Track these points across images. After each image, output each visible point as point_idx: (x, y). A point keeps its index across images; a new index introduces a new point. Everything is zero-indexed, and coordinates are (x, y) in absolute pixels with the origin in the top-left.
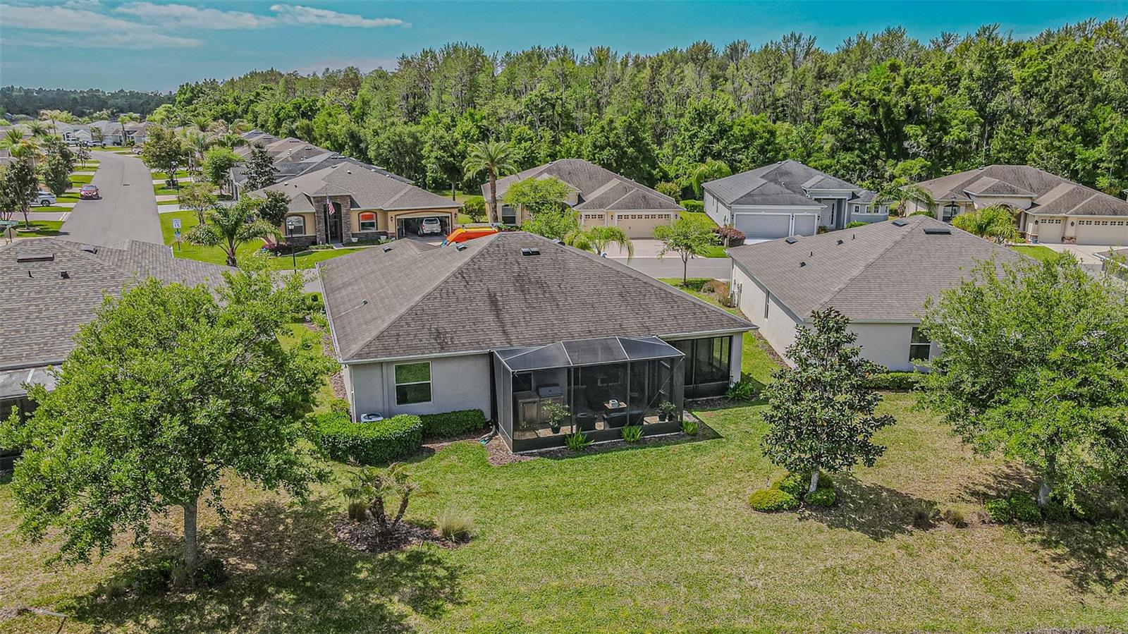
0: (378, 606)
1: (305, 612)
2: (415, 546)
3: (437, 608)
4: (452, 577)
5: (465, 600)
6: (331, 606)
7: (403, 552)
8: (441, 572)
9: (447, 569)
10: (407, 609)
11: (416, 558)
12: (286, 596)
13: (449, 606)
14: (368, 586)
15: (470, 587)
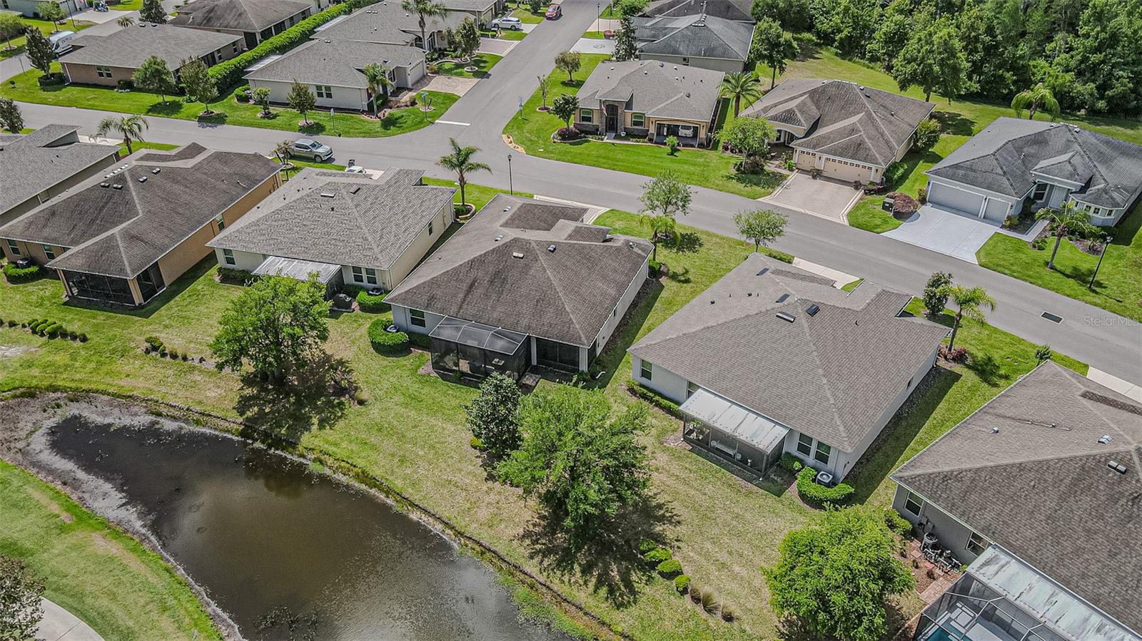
0: (311, 417)
1: (292, 408)
2: (344, 399)
3: (324, 426)
5: (334, 428)
6: (300, 410)
7: (339, 399)
8: (339, 414)
9: (342, 413)
10: (316, 422)
11: (340, 403)
12: (292, 399)
14: (316, 408)
15: (340, 423)
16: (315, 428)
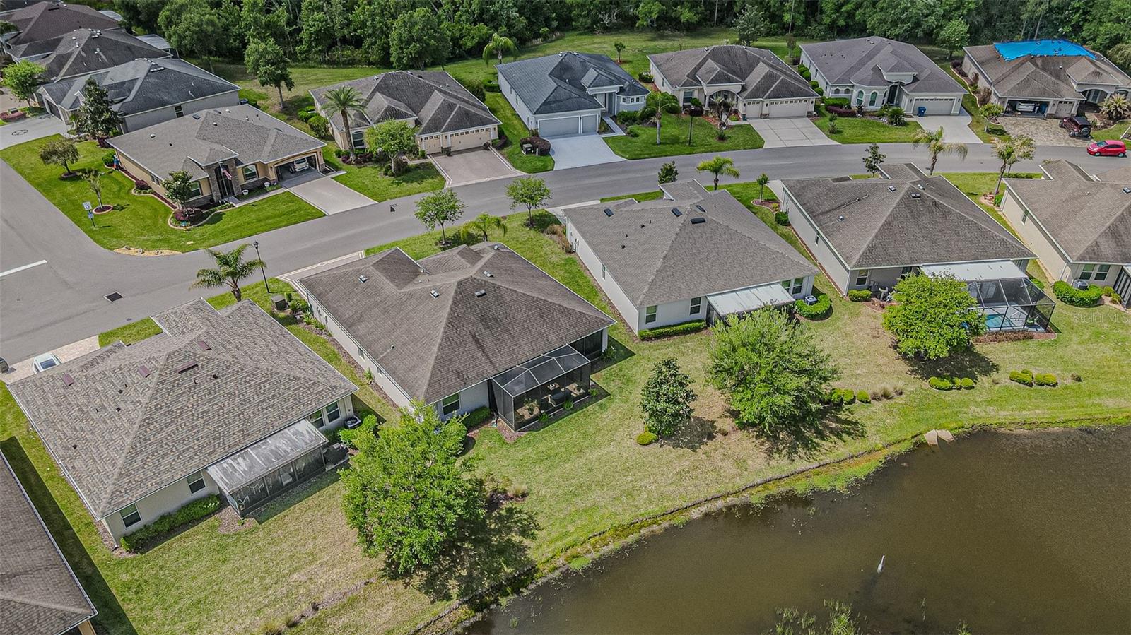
0: (508, 539)
1: (481, 550)
2: (506, 505)
3: (532, 534)
4: (531, 517)
5: (542, 527)
6: (490, 545)
7: (502, 509)
8: (526, 517)
9: (526, 514)
10: (521, 538)
11: (510, 510)
12: (467, 545)
13: (536, 532)
14: (498, 531)
15: (540, 520)
16: (526, 542)
